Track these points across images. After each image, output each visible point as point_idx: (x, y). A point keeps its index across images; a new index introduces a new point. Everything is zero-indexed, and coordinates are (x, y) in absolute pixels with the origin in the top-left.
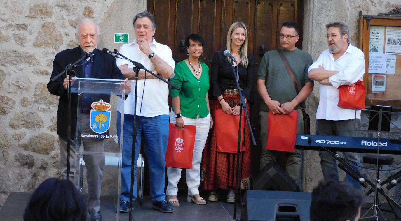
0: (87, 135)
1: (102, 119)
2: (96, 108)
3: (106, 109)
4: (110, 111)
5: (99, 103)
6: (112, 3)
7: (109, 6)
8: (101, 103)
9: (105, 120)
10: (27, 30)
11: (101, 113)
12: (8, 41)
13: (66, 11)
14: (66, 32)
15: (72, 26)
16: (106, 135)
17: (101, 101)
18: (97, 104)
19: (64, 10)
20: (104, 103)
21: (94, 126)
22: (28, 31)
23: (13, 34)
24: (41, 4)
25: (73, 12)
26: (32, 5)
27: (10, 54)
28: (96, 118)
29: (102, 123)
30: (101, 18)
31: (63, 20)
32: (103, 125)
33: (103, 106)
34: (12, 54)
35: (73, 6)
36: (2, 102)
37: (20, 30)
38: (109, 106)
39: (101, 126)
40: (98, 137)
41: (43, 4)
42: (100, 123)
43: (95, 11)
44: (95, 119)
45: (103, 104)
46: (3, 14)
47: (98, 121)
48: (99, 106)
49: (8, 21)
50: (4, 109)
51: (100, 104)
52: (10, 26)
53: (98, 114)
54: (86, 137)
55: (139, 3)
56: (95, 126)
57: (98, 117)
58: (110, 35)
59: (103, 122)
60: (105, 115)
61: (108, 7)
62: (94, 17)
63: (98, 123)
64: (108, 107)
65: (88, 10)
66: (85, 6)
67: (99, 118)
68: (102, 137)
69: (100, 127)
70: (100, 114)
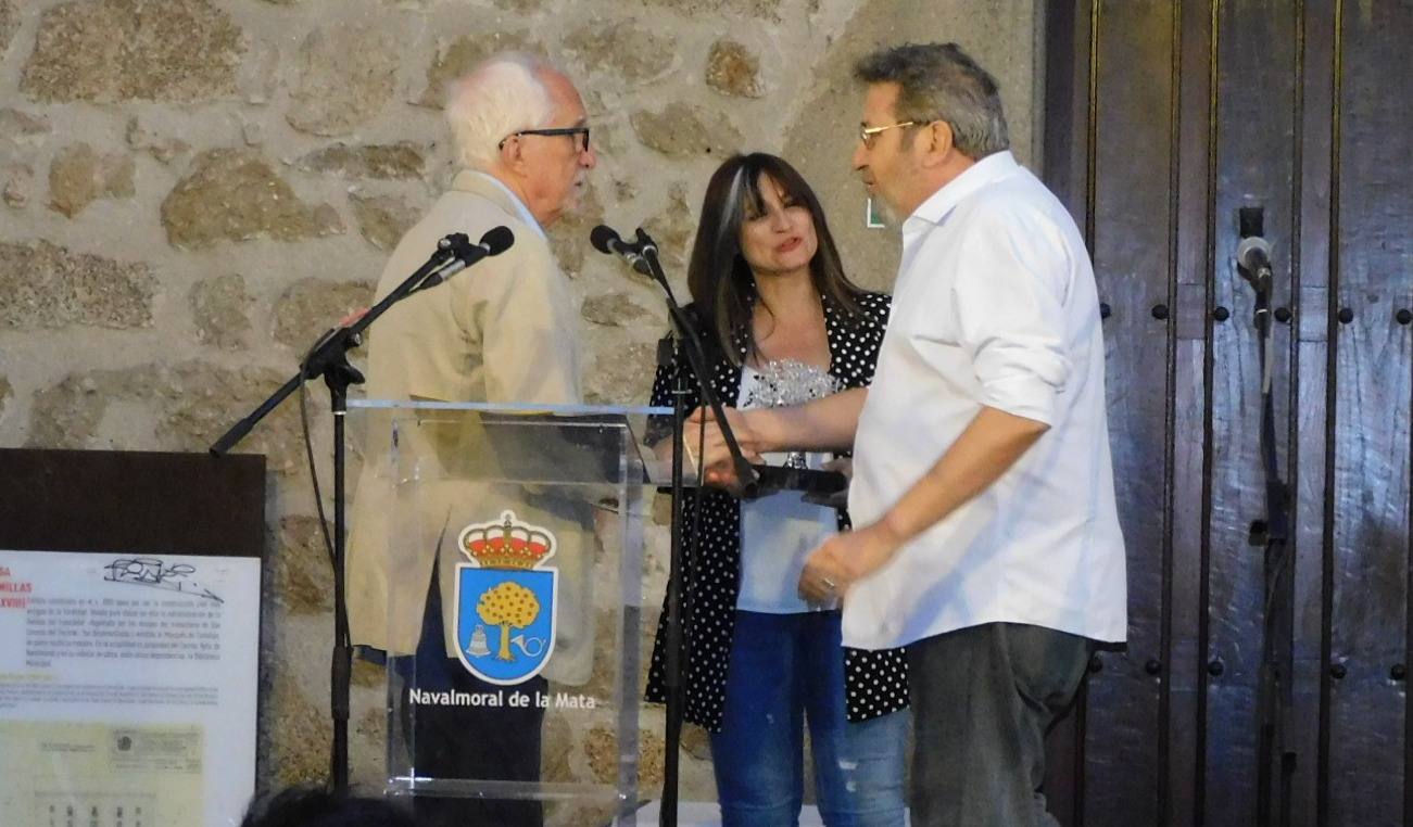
0: (441, 691)
1: (514, 610)
2: (479, 556)
3: (535, 558)
4: (556, 571)
5: (494, 527)
6: (850, 17)
7: (836, 38)
8: (508, 528)
9: (530, 614)
10: (420, 177)
11: (505, 581)
12: (326, 236)
13: (615, 70)
14: (619, 179)
15: (648, 144)
16: (538, 694)
17: (508, 516)
18: (485, 532)
19: (606, 66)
20: (521, 528)
21: (473, 644)
22: (427, 179)
23: (352, 197)
24: (487, 37)
25: (656, 73)
26: (444, 45)
27: (339, 297)
28: (483, 603)
29: (514, 632)
30: (795, 102)
31: (599, 115)
32: (519, 640)
33: (517, 543)
34: (348, 303)
35: (651, 41)
36: (304, 550)
37: (383, 175)
38: (549, 544)
39: (512, 646)
40: (495, 701)
41: (497, 36)
42: (505, 630)
43: (763, 63)
44: (480, 608)
45: (515, 534)
46: (297, 97)
47: (497, 621)
48: (497, 542)
49: (325, 132)
50: (314, 587)
51: (500, 533)
52: (334, 157)
53: (495, 586)
54: (436, 701)
55: (993, 12)
56: (479, 645)
57: (494, 598)
58: (846, 187)
59: (521, 627)
60: (526, 591)
61: (829, 39)
62: (758, 94)
63: (493, 633)
64: (545, 550)
65: (728, 59)
66: (712, 41)
67: (498, 603)
68: (516, 705)
69: (504, 653)
70: (502, 587)
